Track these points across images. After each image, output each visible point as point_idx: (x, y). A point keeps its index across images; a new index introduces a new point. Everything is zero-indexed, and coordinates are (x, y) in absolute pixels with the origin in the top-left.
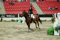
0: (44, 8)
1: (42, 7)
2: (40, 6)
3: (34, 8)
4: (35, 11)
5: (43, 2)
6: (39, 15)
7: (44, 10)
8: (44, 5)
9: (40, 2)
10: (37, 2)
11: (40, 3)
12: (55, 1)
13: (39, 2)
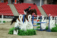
0: (21, 10)
1: (18, 9)
2: (17, 8)
3: (11, 10)
4: (12, 12)
5: (21, 5)
6: (15, 16)
7: (20, 12)
8: (21, 7)
9: (18, 4)
10: (15, 4)
11: (17, 6)
12: (32, 4)
13: (16, 4)
